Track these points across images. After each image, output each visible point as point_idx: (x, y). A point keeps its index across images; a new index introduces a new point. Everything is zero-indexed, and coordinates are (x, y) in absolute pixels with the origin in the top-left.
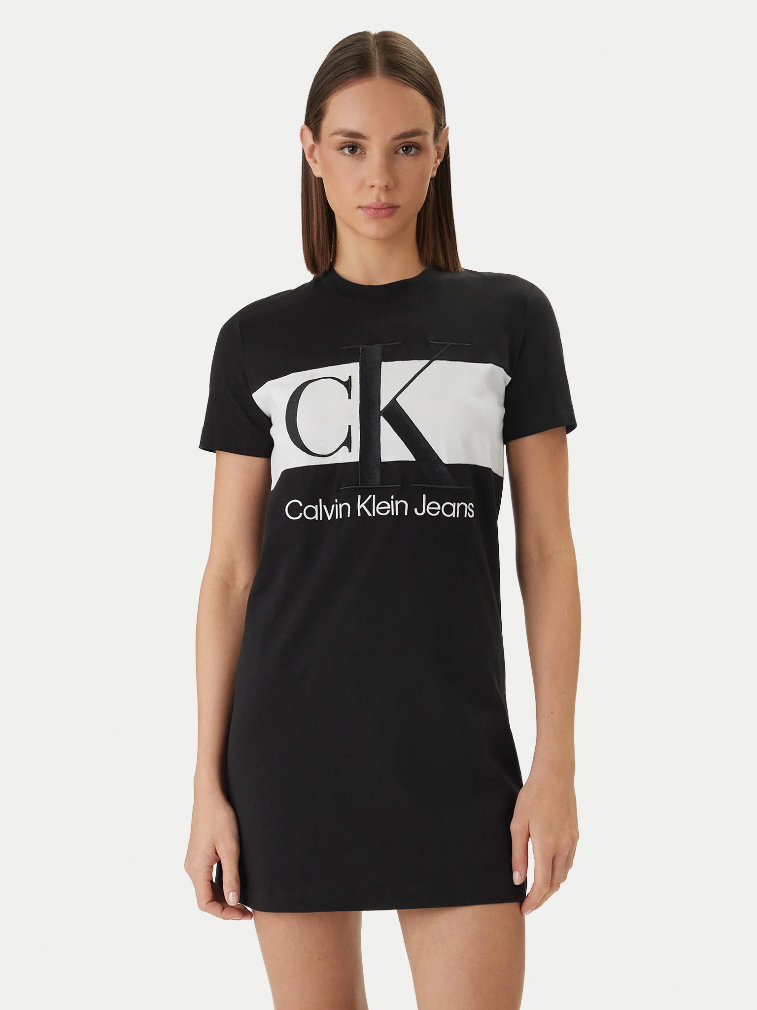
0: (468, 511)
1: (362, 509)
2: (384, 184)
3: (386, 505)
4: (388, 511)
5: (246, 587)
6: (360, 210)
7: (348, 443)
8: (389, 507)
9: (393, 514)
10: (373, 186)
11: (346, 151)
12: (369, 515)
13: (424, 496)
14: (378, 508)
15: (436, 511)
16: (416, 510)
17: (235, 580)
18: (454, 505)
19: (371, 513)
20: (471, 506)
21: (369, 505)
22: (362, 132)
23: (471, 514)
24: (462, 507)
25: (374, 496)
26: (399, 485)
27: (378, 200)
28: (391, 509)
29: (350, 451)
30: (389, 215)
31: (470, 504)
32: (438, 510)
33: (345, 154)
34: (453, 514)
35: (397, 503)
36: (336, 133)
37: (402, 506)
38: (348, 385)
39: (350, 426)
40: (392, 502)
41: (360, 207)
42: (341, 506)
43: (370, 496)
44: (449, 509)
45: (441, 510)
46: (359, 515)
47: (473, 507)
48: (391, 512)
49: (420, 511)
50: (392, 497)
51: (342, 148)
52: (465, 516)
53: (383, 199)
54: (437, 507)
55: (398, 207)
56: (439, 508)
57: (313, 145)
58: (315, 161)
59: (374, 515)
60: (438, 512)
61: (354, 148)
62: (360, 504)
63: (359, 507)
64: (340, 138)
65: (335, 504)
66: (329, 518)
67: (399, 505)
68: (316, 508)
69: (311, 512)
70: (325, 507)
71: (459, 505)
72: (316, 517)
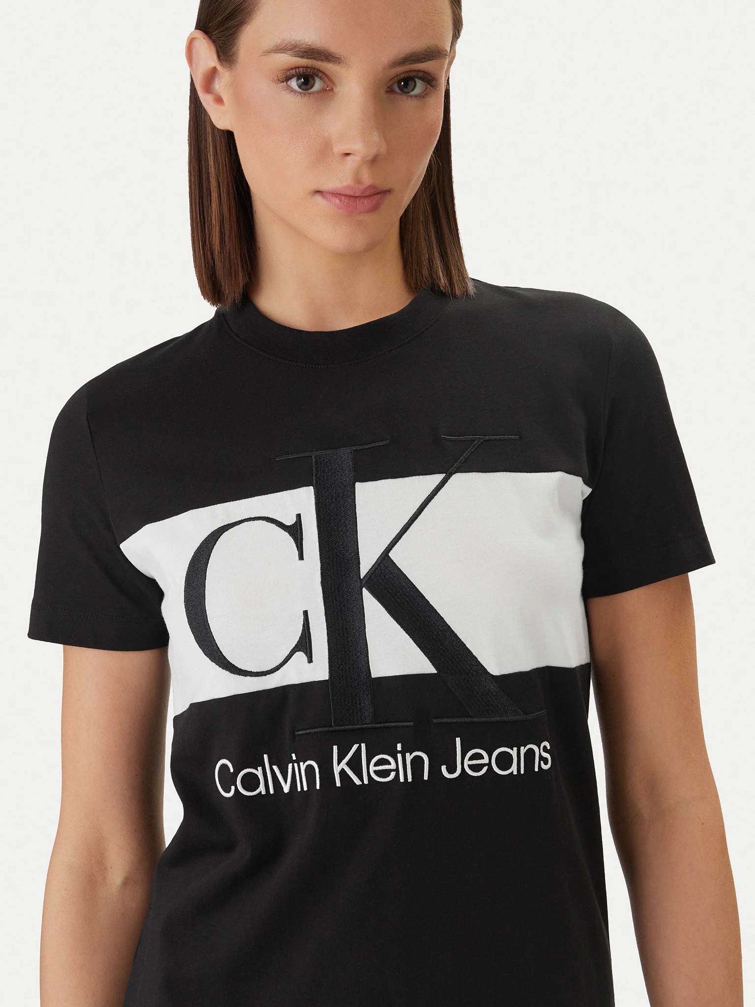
0: (541, 758)
1: (343, 773)
2: (373, 152)
3: (387, 762)
4: (393, 774)
6: (319, 198)
7: (304, 644)
8: (393, 766)
9: (402, 780)
10: (348, 154)
11: (294, 83)
12: (358, 782)
13: (458, 740)
14: (372, 768)
15: (482, 766)
16: (444, 768)
17: (106, 869)
18: (514, 752)
19: (361, 779)
20: (545, 747)
21: (355, 764)
22: (333, 47)
23: (546, 763)
24: (530, 754)
25: (363, 745)
26: (412, 723)
27: (358, 181)
28: (397, 770)
29: (310, 660)
30: (375, 208)
31: (542, 745)
32: (484, 765)
33: (293, 91)
34: (514, 769)
35: (409, 757)
36: (279, 49)
37: (417, 763)
38: (295, 531)
39: (306, 613)
40: (399, 756)
41: (318, 192)
42: (303, 766)
43: (355, 747)
44: (504, 761)
45: (489, 764)
46: (338, 784)
47: (549, 748)
48: (397, 775)
49: (452, 769)
50: (399, 747)
51: (288, 79)
52: (536, 769)
53: (367, 179)
54: (483, 758)
55: (389, 191)
56: (486, 760)
57: (214, 70)
58: (219, 100)
59: (366, 782)
60: (485, 769)
61: (307, 78)
62: (339, 763)
63: (337, 769)
64: (287, 60)
65: (293, 762)
66: (286, 789)
67: (412, 761)
68: (259, 772)
69: (251, 782)
70: (275, 767)
71: (523, 750)
72: (262, 789)
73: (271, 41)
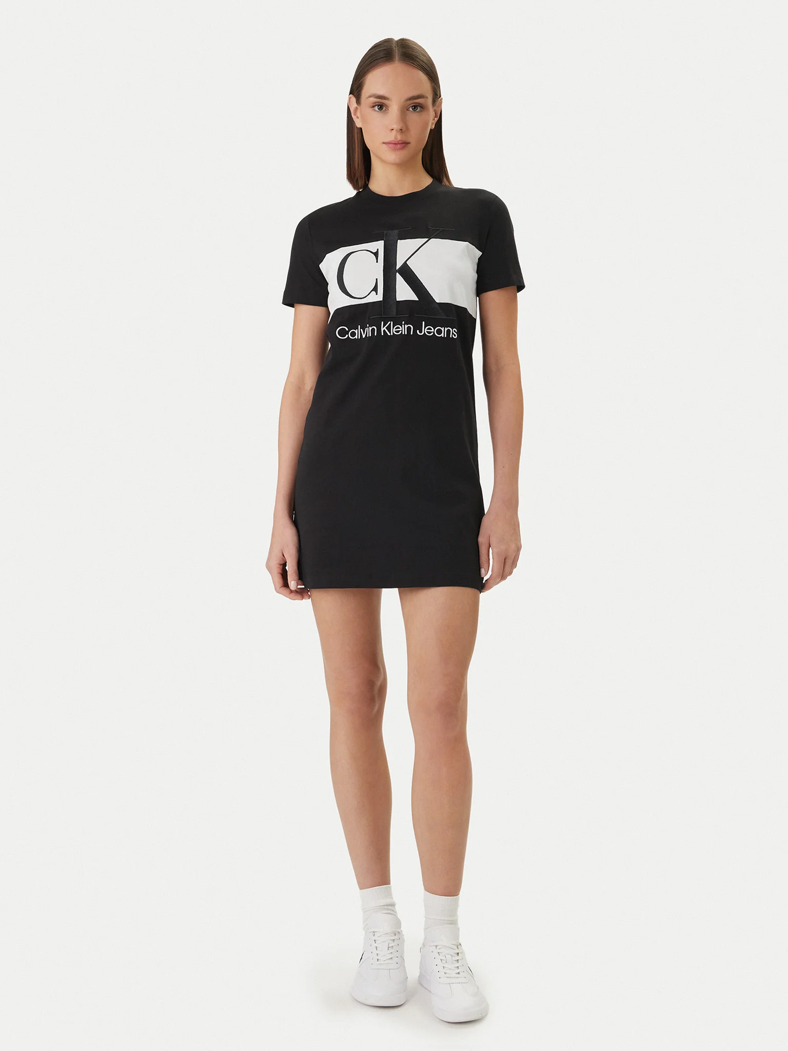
0: (453, 333)
1: (384, 331)
2: (399, 127)
3: (399, 328)
4: (401, 332)
5: (311, 389)
6: (384, 145)
7: (375, 289)
8: (401, 329)
9: (403, 333)
10: (393, 129)
11: (376, 108)
12: (389, 334)
13: (423, 322)
14: (394, 330)
15: (431, 332)
16: (418, 331)
17: (304, 384)
18: (443, 329)
19: (390, 333)
20: (455, 331)
21: (389, 328)
22: (386, 95)
23: (455, 336)
24: (448, 331)
25: (392, 322)
26: (408, 316)
27: (396, 138)
28: (402, 330)
29: (377, 294)
30: (402, 148)
31: (454, 329)
33: (376, 111)
34: (442, 335)
35: (406, 326)
36: (370, 97)
37: (409, 329)
38: (376, 254)
39: (377, 279)
40: (403, 325)
41: (384, 143)
42: (370, 328)
43: (389, 322)
44: (439, 332)
46: (382, 334)
47: (456, 331)
48: (402, 332)
49: (421, 332)
50: (403, 323)
51: (373, 107)
52: (451, 337)
53: (399, 138)
55: (409, 143)
56: (433, 331)
57: (357, 107)
58: (358, 117)
59: (392, 334)
60: (432, 333)
61: (381, 107)
62: (384, 327)
63: (382, 330)
64: (373, 100)
65: (367, 327)
66: (364, 336)
67: (407, 328)
68: (356, 332)
69: (353, 334)
70: (361, 330)
71: (446, 329)
72: (356, 337)
73: (368, 95)
